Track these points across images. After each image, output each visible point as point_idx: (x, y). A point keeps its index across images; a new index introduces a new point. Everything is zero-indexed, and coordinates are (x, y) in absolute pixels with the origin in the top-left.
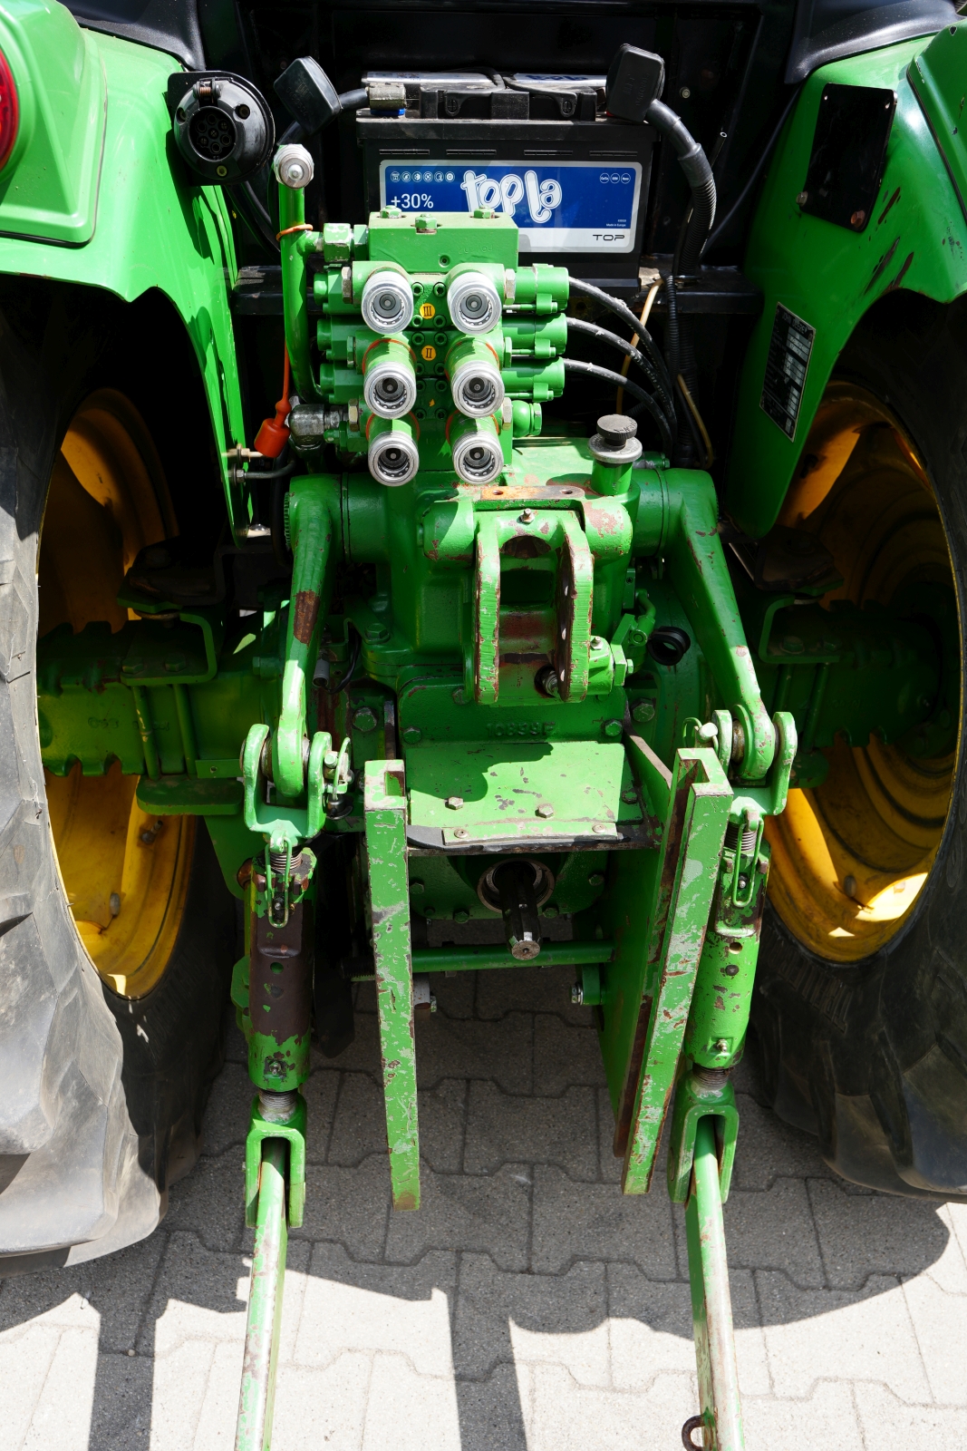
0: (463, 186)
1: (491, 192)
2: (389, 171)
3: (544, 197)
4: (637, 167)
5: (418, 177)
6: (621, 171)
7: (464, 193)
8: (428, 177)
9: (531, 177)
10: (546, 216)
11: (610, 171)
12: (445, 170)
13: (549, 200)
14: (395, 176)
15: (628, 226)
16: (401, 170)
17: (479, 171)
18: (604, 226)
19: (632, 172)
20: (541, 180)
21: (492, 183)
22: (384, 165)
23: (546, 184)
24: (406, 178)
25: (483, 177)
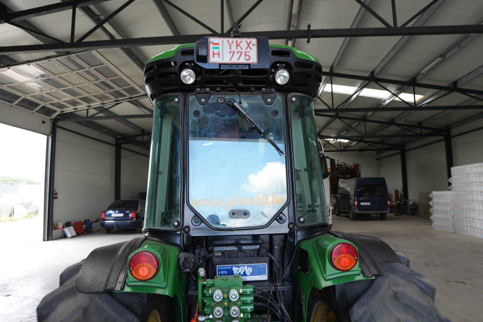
0: (233, 269)
1: (238, 270)
2: (218, 267)
3: (248, 270)
4: (266, 264)
5: (224, 268)
6: (263, 265)
7: (233, 271)
8: (226, 268)
9: (246, 267)
10: (249, 274)
11: (261, 265)
12: (229, 267)
13: (250, 271)
14: (220, 268)
15: (266, 275)
16: (221, 267)
17: (235, 266)
18: (261, 275)
19: (265, 265)
20: (248, 267)
21: (238, 269)
22: (218, 266)
23: (249, 268)
24: (222, 268)
25: (236, 267)
